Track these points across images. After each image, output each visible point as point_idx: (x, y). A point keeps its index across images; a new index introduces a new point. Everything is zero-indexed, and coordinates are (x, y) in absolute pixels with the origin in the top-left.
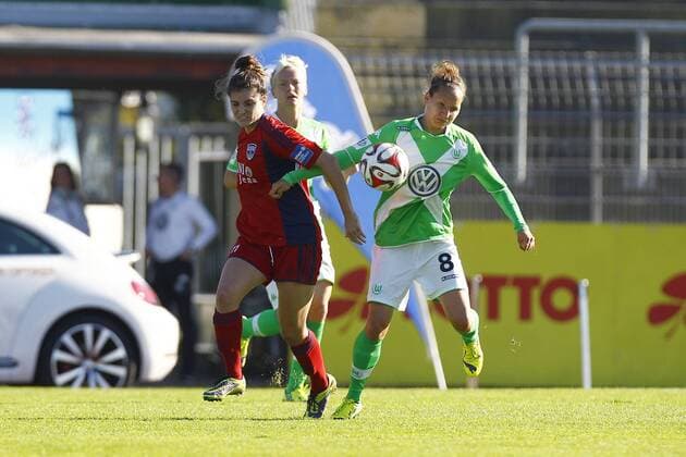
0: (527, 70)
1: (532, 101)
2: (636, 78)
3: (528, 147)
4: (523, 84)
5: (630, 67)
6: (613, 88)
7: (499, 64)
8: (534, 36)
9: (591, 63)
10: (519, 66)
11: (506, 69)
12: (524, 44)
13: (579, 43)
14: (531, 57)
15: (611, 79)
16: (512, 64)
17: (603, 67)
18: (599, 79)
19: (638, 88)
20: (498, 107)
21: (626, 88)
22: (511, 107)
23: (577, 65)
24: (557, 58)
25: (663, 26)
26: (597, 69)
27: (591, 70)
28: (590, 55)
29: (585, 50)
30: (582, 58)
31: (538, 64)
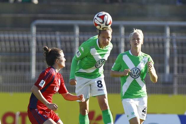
0: (35, 39)
1: (37, 49)
2: (74, 41)
3: (36, 66)
4: (34, 44)
5: (72, 37)
6: (66, 45)
7: (25, 36)
8: (38, 26)
9: (58, 36)
10: (32, 37)
11: (28, 38)
12: (34, 29)
13: (54, 29)
14: (37, 34)
15: (66, 42)
16: (30, 36)
17: (63, 37)
18: (61, 42)
19: (75, 45)
20: (25, 52)
21: (70, 45)
22: (29, 52)
23: (53, 37)
24: (46, 34)
25: (84, 23)
26: (60, 38)
27: (58, 39)
28: (58, 33)
29: (55, 31)
30: (55, 34)
31: (39, 37)
